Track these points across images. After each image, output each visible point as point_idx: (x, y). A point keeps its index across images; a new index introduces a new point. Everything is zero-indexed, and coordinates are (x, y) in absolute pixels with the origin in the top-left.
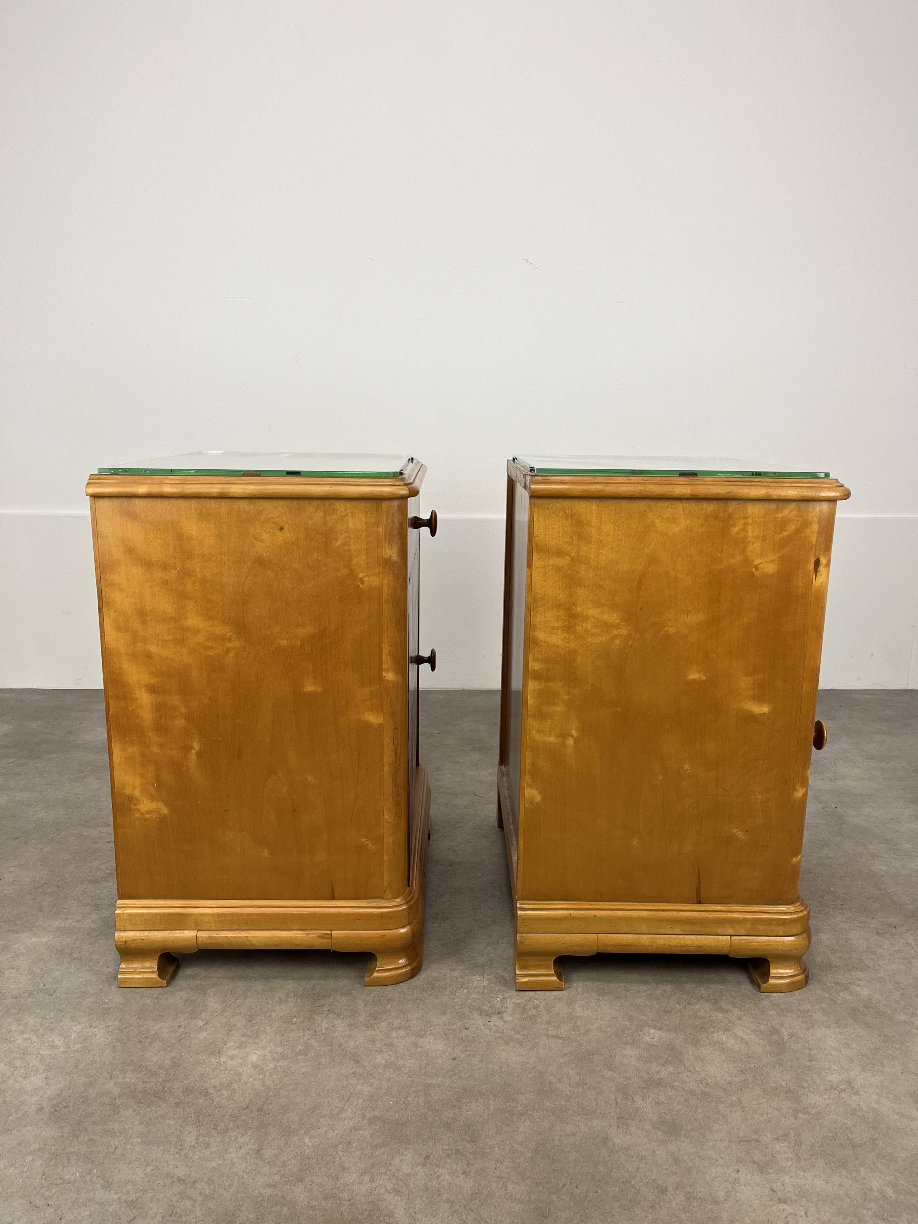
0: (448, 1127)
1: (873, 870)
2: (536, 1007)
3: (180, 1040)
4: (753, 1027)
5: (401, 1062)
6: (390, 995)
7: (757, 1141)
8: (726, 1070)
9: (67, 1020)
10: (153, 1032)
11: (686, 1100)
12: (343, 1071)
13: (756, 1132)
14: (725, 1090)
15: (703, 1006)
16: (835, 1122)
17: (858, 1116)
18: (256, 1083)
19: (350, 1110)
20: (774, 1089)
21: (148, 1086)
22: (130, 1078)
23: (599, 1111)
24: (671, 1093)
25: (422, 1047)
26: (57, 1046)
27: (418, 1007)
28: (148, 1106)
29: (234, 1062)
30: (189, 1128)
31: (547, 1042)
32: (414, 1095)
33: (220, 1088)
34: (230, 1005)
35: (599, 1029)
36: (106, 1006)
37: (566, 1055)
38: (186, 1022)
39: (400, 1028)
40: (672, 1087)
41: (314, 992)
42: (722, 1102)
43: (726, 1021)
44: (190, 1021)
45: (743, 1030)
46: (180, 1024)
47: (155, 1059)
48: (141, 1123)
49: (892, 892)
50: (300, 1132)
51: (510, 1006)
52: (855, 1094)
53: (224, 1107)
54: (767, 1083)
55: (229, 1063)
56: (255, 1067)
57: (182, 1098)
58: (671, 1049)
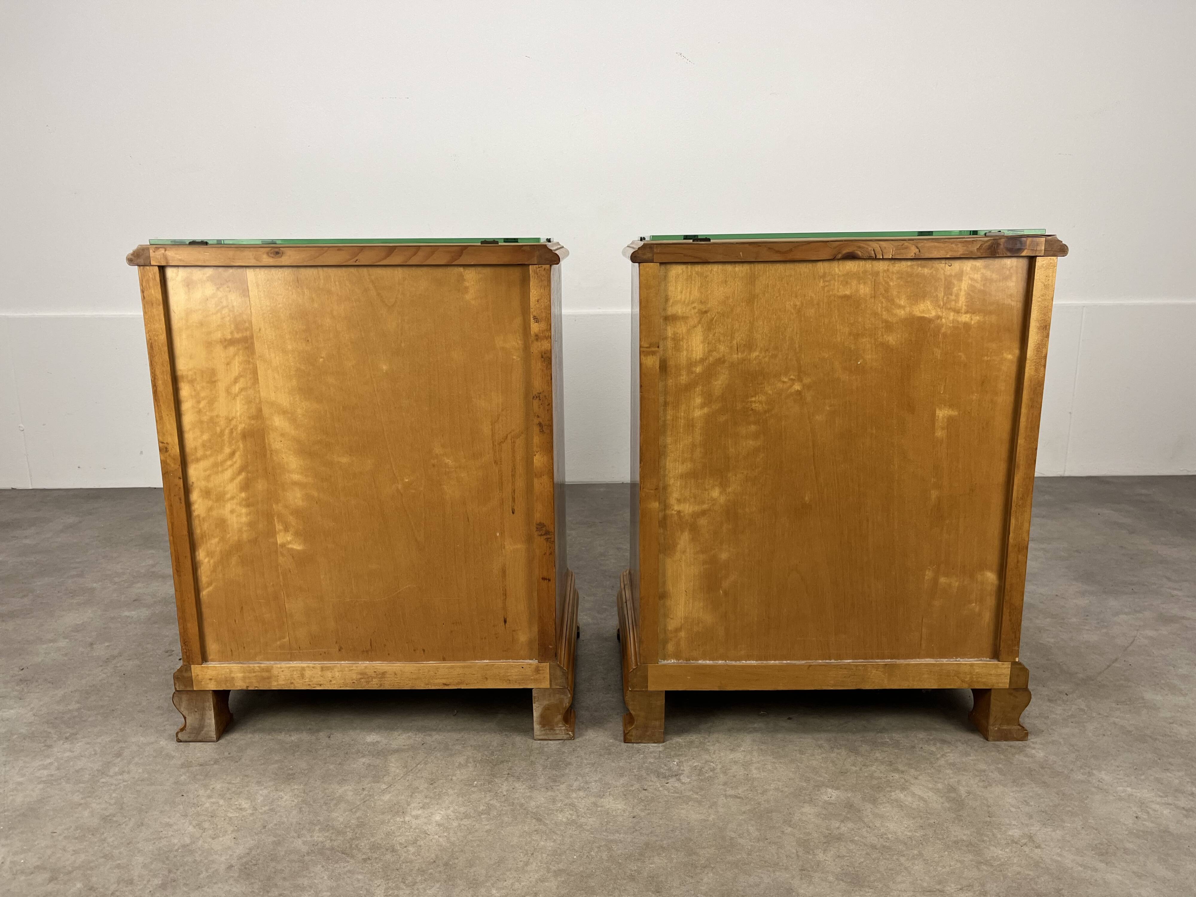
0: (632, 878)
1: (1041, 642)
2: (713, 770)
3: (364, 802)
4: (930, 786)
5: (583, 820)
6: (568, 760)
7: (942, 891)
8: (906, 826)
9: (253, 785)
10: (338, 795)
11: (867, 854)
12: (526, 828)
13: (940, 883)
14: (905, 844)
15: (879, 768)
16: (1019, 873)
17: (1042, 868)
18: (441, 840)
19: (535, 864)
20: (956, 842)
21: (335, 844)
22: (318, 837)
23: (781, 864)
24: (852, 847)
25: (602, 807)
26: (244, 808)
27: (596, 771)
28: (337, 862)
29: (418, 822)
30: (378, 882)
31: (725, 801)
32: (596, 850)
33: (406, 845)
34: (411, 770)
35: (777, 789)
36: (291, 772)
37: (744, 813)
38: (369, 785)
39: (579, 790)
40: (852, 841)
41: (493, 758)
42: (904, 855)
43: (903, 780)
44: (373, 784)
45: (920, 789)
46: (364, 787)
47: (341, 820)
48: (330, 878)
49: (1062, 662)
50: (487, 885)
51: (686, 768)
52: (1036, 847)
53: (411, 862)
54: (947, 837)
55: (413, 822)
56: (439, 825)
57: (370, 854)
58: (849, 807)
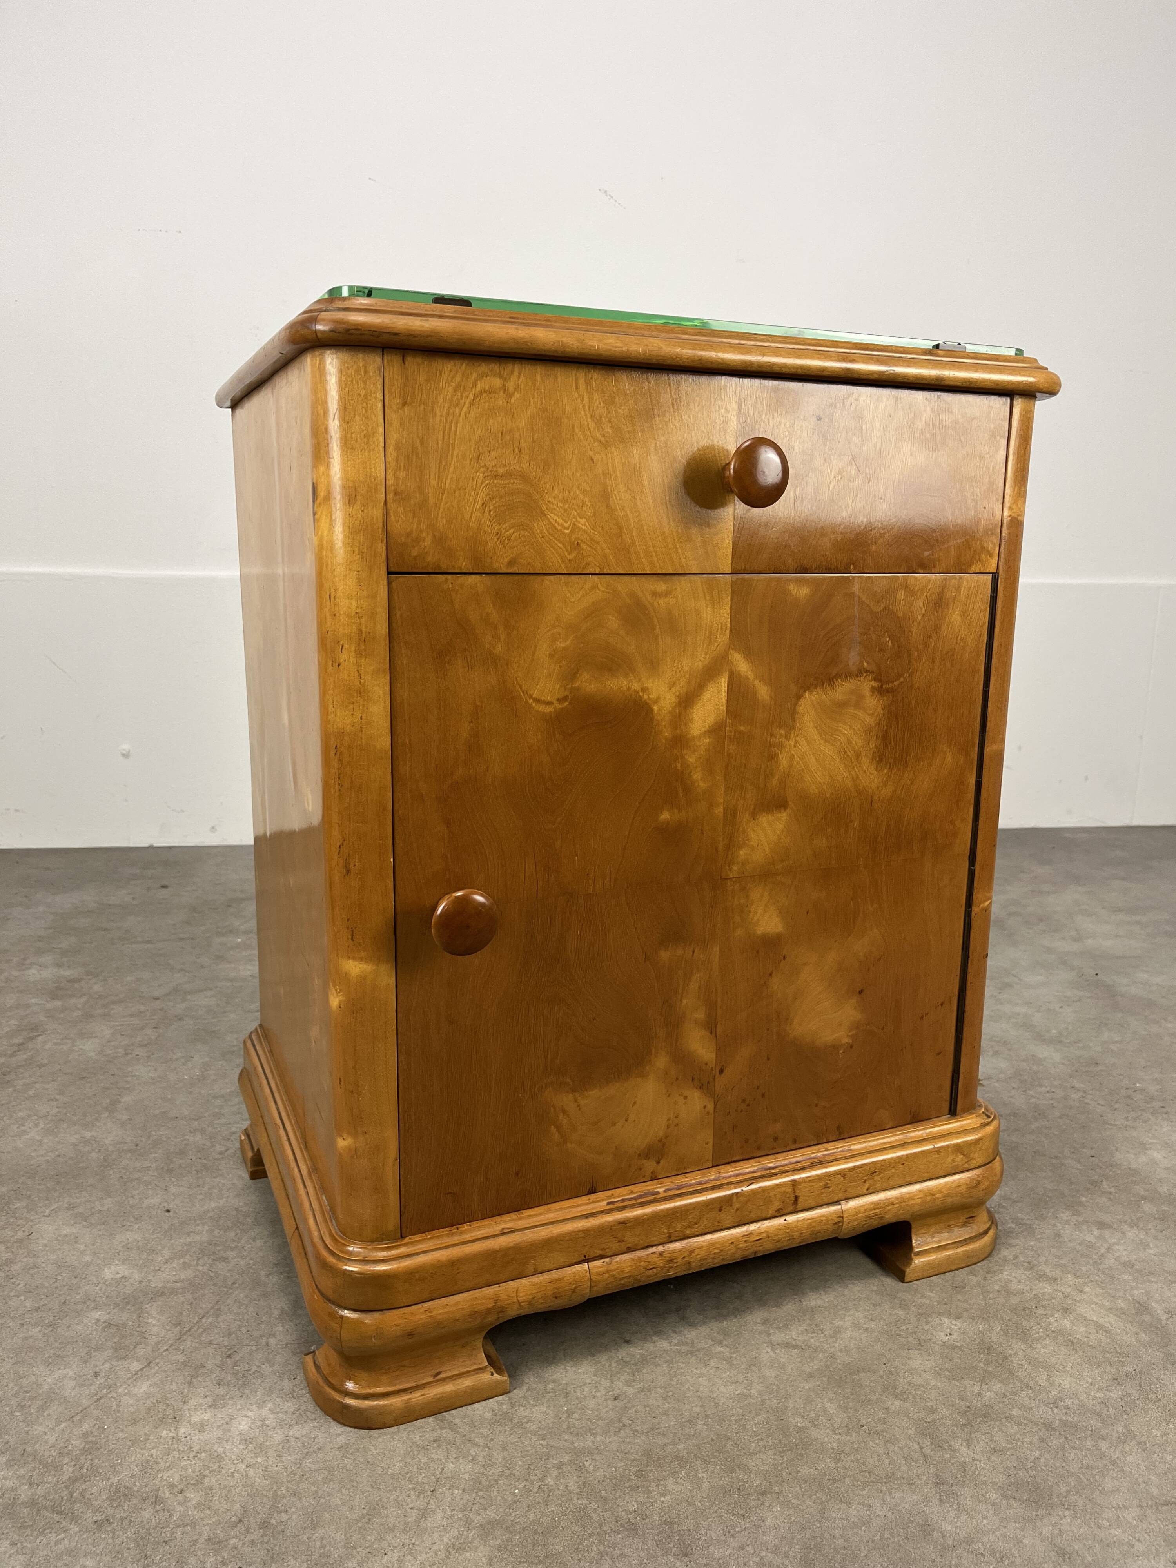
0: (632, 1529)
3: (98, 1400)
4: (1107, 1303)
8: (1090, 1380)
10: (45, 1387)
11: (1042, 1440)
14: (1099, 1415)
15: (1014, 1274)
18: (251, 1472)
19: (440, 1513)
21: (40, 1491)
23: (898, 1475)
24: (1012, 1429)
28: (42, 1533)
29: (203, 1436)
32: (556, 1473)
33: (181, 1486)
34: (190, 1330)
37: (811, 1376)
38: (107, 1365)
40: (1009, 1418)
42: (1103, 1438)
43: (1060, 1295)
44: (116, 1363)
45: (1092, 1310)
46: (97, 1370)
47: (52, 1439)
53: (193, 1524)
54: (1164, 1396)
55: (195, 1438)
56: (246, 1441)
57: (109, 1511)
58: (986, 1351)
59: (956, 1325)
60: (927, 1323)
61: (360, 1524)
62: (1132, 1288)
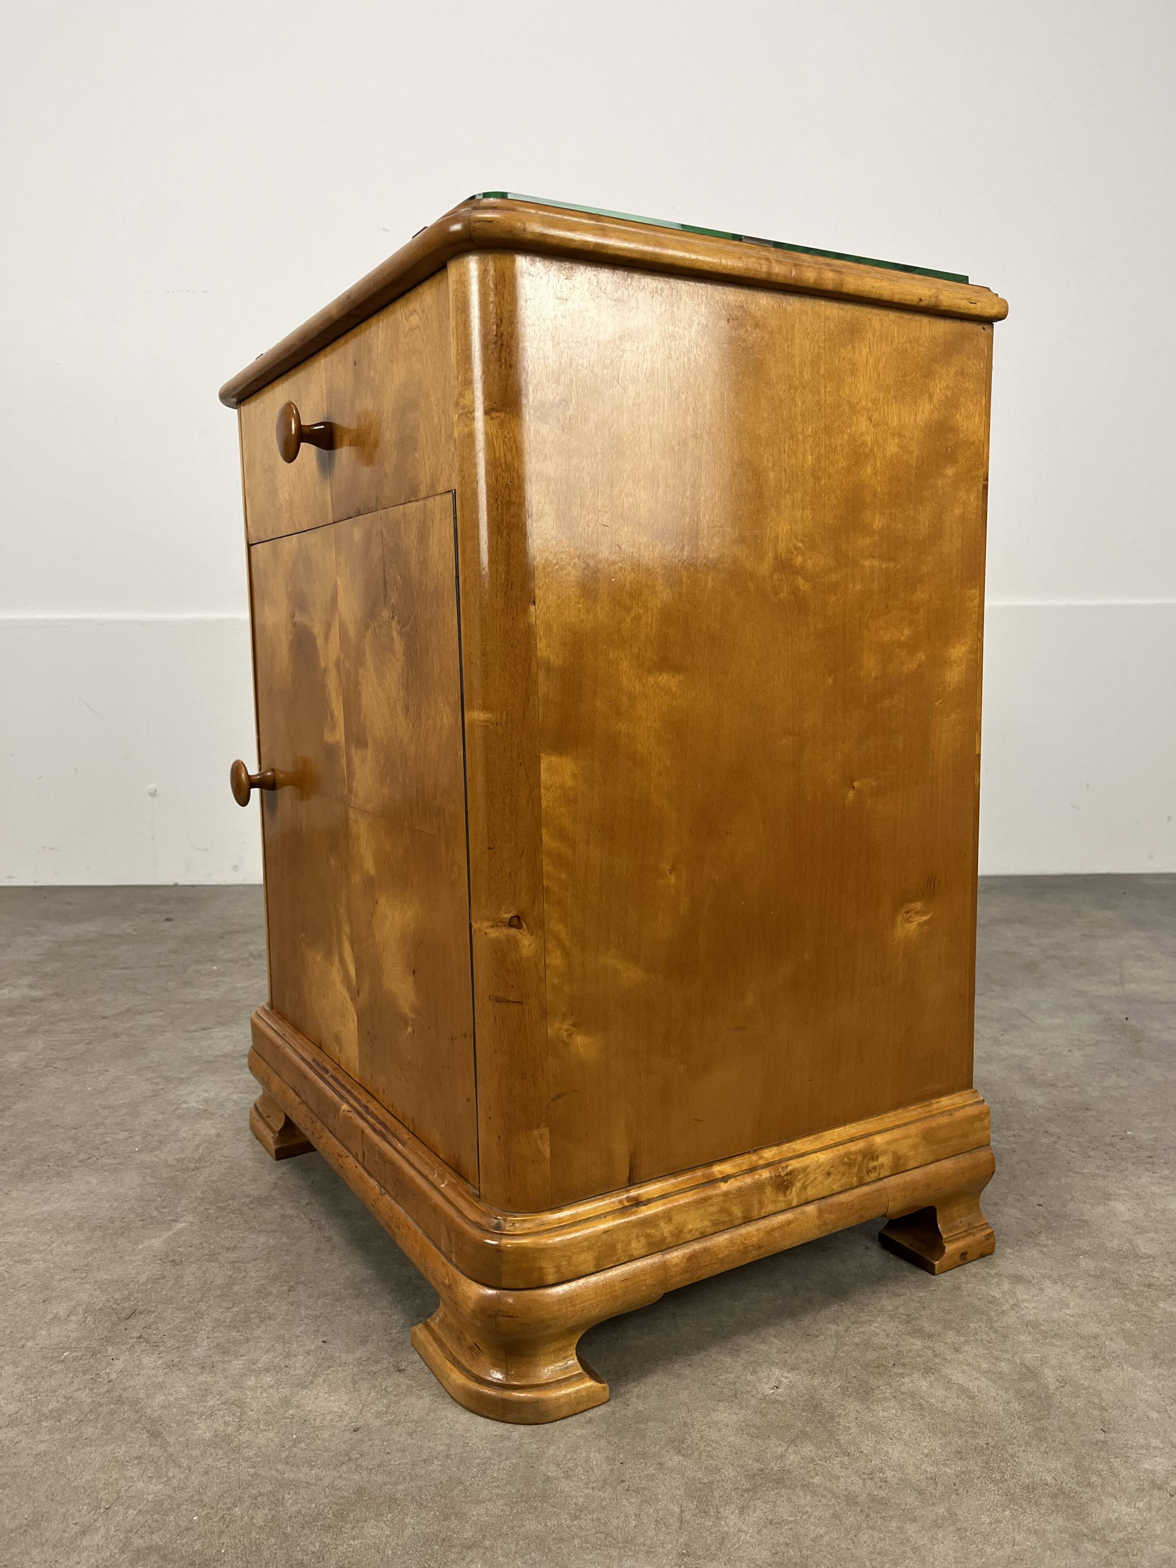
4: (985, 1366)
8: (926, 1451)
11: (836, 1516)
12: (121, 1452)
14: (921, 1493)
15: (884, 1327)
20: (1029, 1489)
24: (804, 1499)
40: (806, 1487)
42: (915, 1520)
43: (930, 1353)
45: (963, 1372)
54: (1012, 1477)
58: (812, 1408)
59: (788, 1377)
60: (754, 1372)
61: (13, 1535)
62: (1026, 1351)
